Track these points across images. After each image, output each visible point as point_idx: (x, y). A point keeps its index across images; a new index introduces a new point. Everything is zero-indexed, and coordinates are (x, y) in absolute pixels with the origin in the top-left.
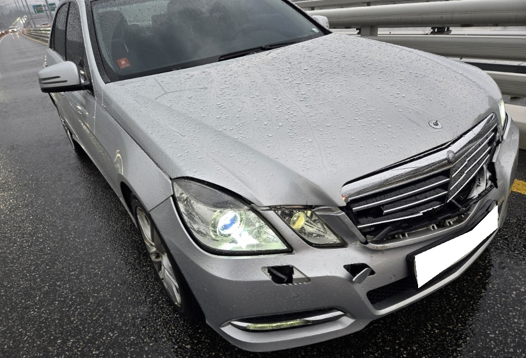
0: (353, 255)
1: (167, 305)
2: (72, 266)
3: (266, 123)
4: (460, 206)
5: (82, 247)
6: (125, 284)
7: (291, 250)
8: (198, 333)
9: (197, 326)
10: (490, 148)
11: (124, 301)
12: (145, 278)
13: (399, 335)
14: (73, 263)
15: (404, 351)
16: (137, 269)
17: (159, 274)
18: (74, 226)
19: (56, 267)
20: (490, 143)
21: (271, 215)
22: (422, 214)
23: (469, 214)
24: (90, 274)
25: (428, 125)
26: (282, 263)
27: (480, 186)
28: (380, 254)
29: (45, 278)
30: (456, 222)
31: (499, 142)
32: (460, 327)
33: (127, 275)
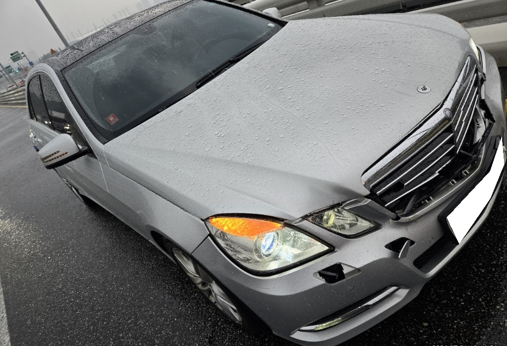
0: (390, 233)
1: (227, 325)
2: (127, 315)
3: (268, 139)
4: (470, 154)
5: (128, 294)
6: (181, 317)
7: (332, 248)
8: (266, 342)
9: (262, 336)
10: (477, 89)
11: (186, 333)
12: (196, 305)
13: (450, 285)
14: (126, 312)
15: (460, 299)
16: (186, 299)
17: (210, 299)
18: (113, 276)
19: (112, 321)
20: (476, 84)
21: (306, 224)
22: (438, 174)
23: (481, 158)
24: (145, 317)
25: (418, 92)
26: (330, 264)
27: (479, 127)
28: (414, 223)
29: (106, 334)
30: (472, 170)
31: (483, 81)
32: (502, 259)
33: (179, 307)
